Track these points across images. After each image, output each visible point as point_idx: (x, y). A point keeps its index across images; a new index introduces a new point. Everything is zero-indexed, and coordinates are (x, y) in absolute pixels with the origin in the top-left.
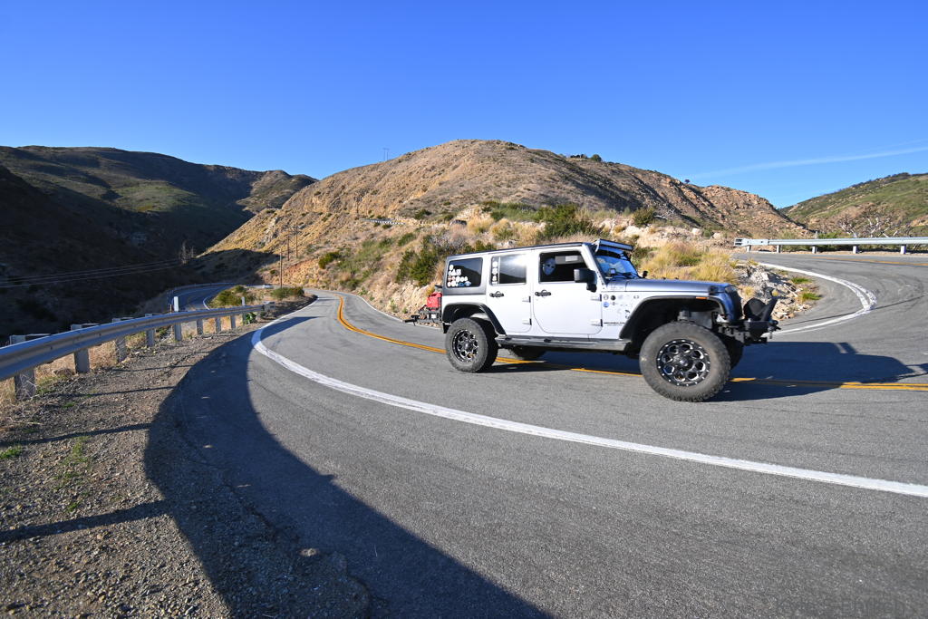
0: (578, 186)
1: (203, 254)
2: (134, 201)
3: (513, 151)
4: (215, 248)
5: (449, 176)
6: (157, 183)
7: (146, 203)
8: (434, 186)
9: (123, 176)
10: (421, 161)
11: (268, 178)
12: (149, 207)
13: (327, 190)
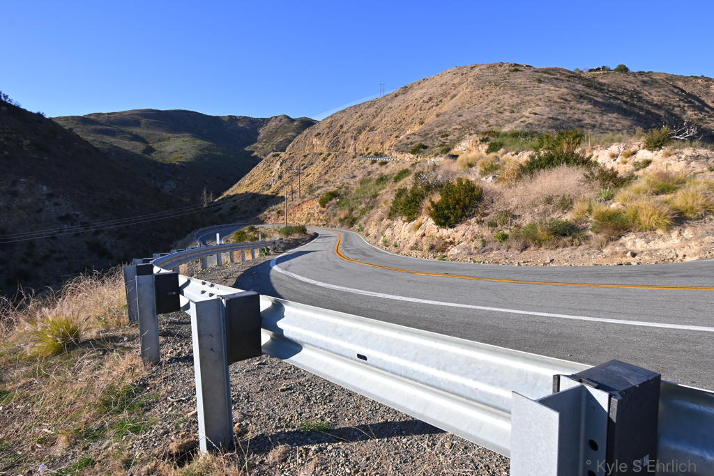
0: (596, 103)
1: (220, 198)
2: (166, 154)
3: (518, 72)
4: (230, 192)
5: (448, 106)
6: (184, 136)
7: (175, 155)
8: (431, 119)
9: (158, 133)
10: (417, 93)
11: (274, 124)
12: (177, 158)
13: (326, 131)
